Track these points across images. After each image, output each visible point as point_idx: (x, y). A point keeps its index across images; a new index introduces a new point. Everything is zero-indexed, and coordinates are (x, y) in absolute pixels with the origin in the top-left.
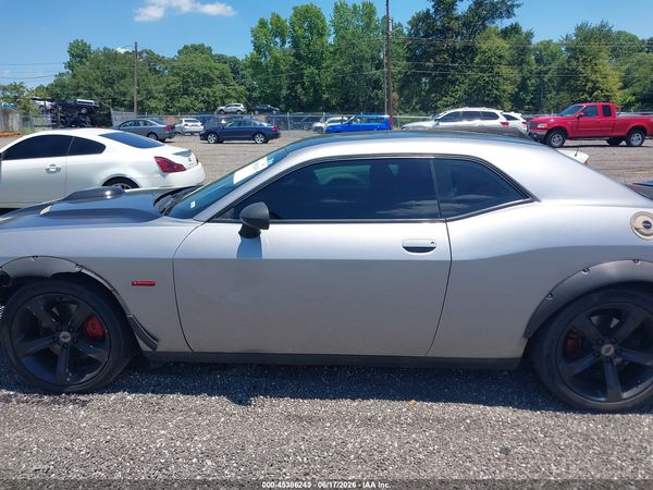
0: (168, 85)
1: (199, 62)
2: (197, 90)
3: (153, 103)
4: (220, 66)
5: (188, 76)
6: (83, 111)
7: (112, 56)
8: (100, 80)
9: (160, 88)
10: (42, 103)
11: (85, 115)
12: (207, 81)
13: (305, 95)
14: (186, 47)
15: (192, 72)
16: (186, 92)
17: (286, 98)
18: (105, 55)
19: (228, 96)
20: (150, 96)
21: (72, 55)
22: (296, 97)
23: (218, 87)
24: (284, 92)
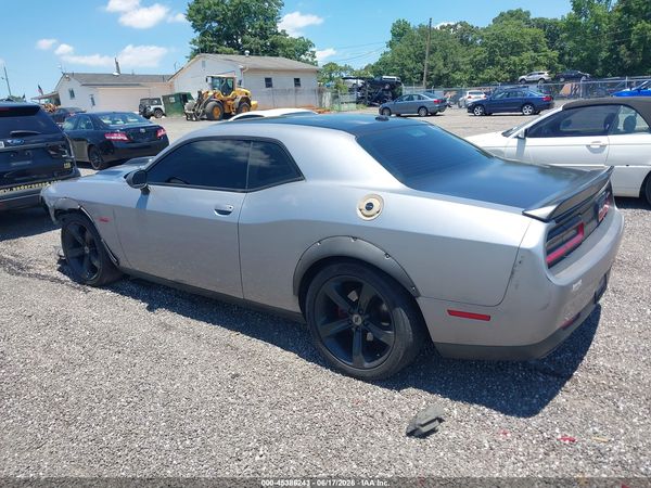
0: (475, 57)
1: (510, 29)
2: (503, 60)
3: (458, 76)
4: (533, 31)
5: (496, 46)
6: (387, 87)
7: (426, 31)
8: (412, 56)
9: (466, 60)
10: (355, 81)
11: (387, 90)
12: (516, 48)
13: (630, 56)
14: (502, 15)
15: (500, 41)
16: (492, 63)
17: (605, 61)
18: (419, 31)
19: (537, 63)
20: (457, 68)
21: (394, 35)
22: (618, 59)
23: (528, 55)
24: (604, 54)
